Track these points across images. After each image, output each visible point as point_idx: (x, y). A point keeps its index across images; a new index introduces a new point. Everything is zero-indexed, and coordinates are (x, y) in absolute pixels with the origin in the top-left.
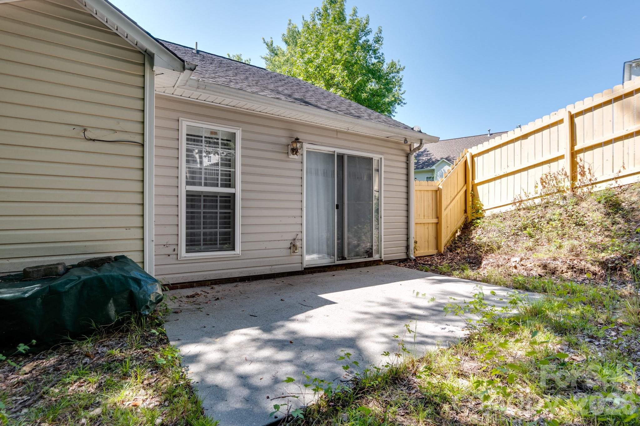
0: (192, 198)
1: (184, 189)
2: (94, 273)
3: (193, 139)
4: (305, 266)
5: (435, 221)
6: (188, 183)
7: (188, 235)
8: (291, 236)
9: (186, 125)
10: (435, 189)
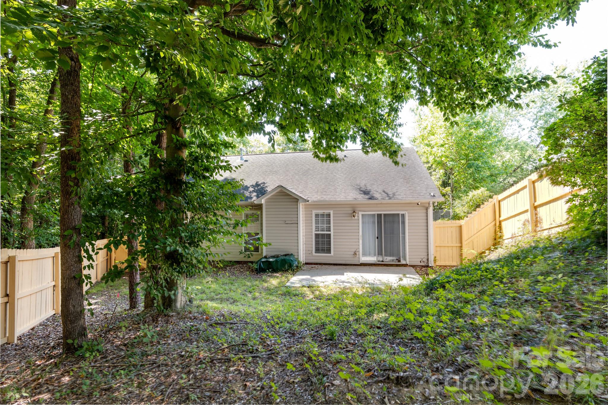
0: (317, 236)
1: (314, 232)
2: (284, 257)
3: (317, 215)
4: (361, 262)
5: (459, 245)
6: (316, 231)
7: (316, 247)
8: (354, 250)
9: (314, 212)
10: (459, 225)
